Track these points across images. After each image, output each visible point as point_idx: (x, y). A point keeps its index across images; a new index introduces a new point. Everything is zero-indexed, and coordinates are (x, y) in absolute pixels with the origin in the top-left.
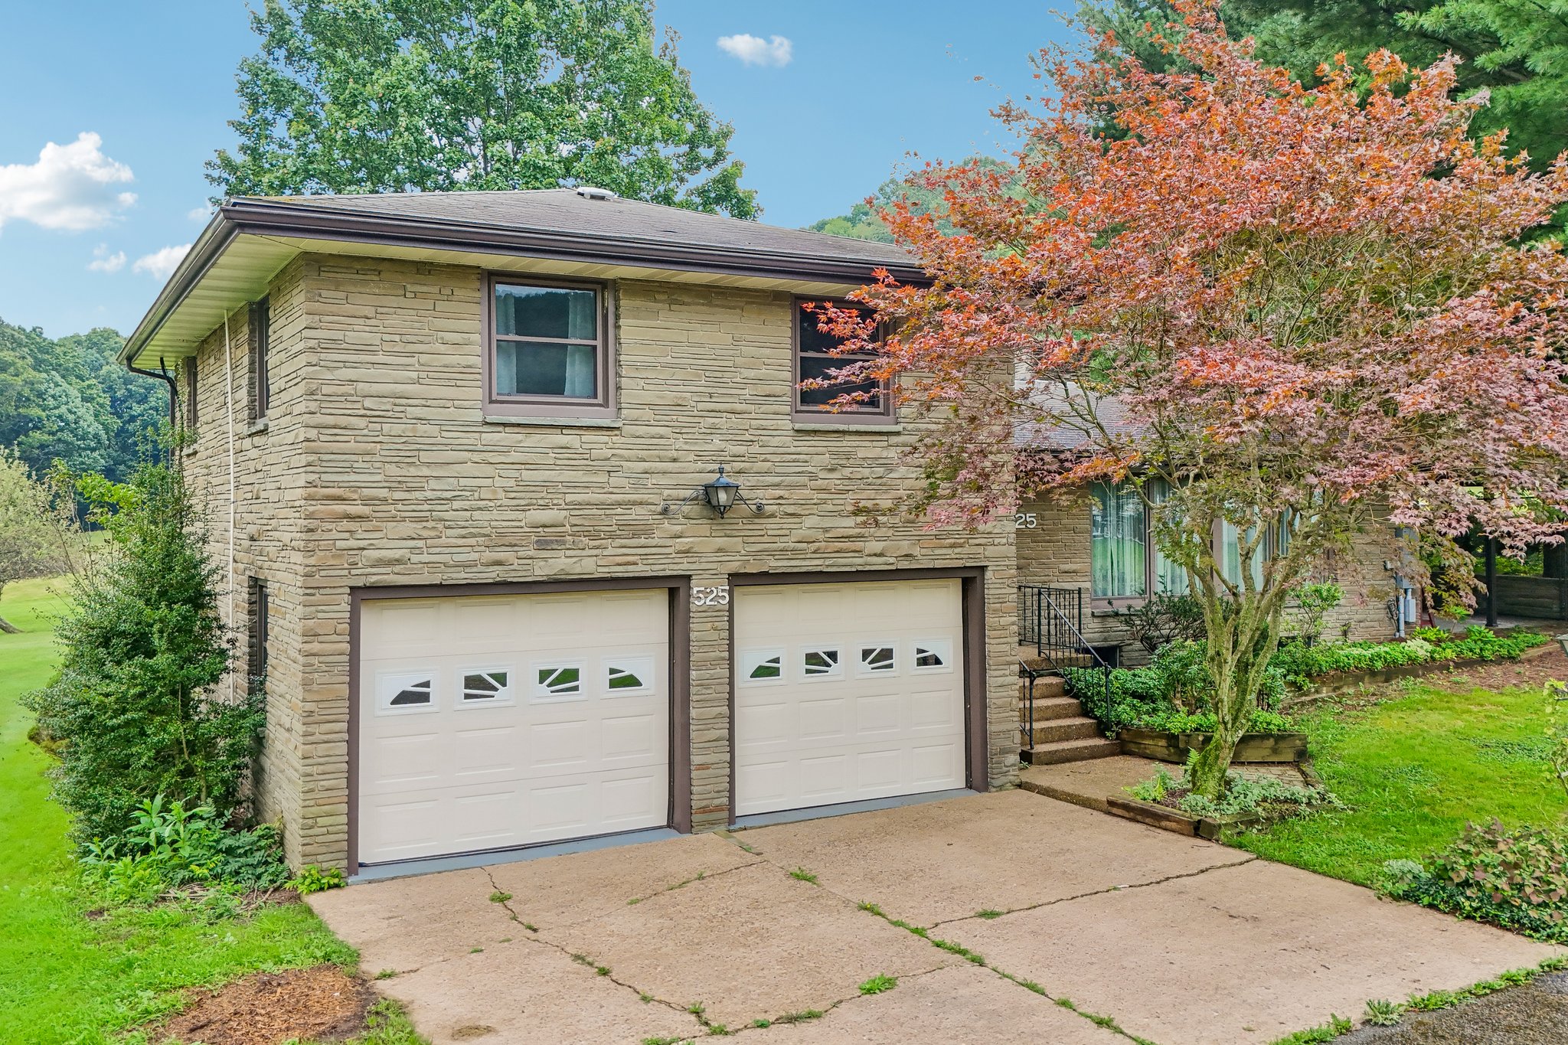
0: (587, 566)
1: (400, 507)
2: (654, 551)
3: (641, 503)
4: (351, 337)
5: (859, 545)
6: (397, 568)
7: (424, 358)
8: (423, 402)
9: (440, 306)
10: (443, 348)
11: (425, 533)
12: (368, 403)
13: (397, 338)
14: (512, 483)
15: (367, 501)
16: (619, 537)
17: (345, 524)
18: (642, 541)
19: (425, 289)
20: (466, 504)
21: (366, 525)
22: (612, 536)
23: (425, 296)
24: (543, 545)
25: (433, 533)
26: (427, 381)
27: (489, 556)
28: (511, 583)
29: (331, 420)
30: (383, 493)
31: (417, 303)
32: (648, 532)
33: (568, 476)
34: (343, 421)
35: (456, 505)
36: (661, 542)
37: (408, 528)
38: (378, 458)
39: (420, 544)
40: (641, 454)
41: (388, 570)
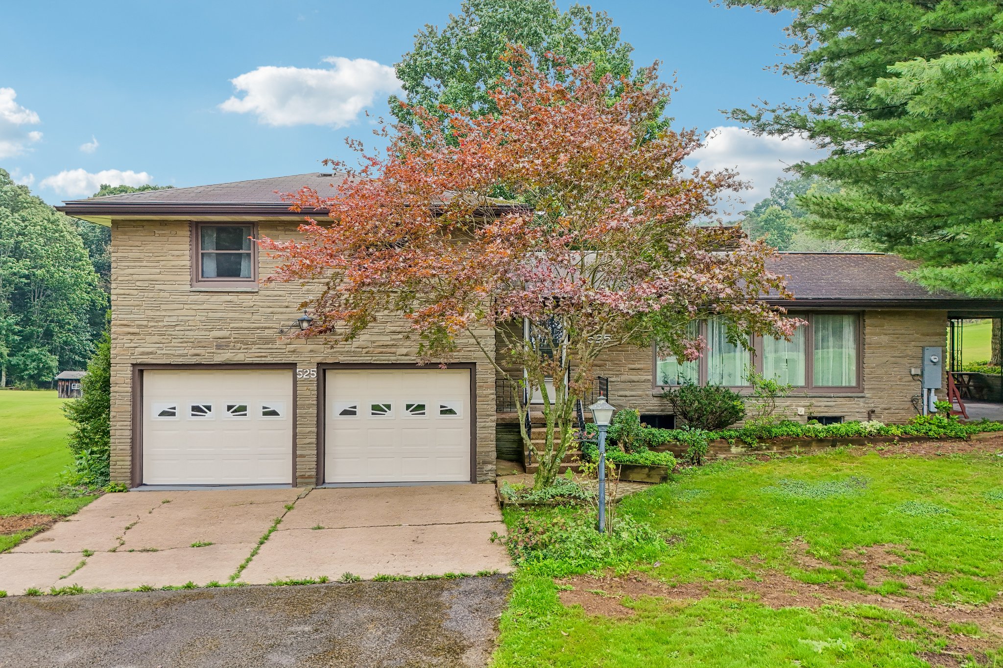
0: (240, 357)
1: (153, 329)
2: (275, 351)
3: (269, 328)
4: (131, 255)
5: (393, 350)
6: (151, 356)
7: (162, 263)
8: (163, 282)
9: (171, 239)
10: (172, 258)
11: (164, 341)
12: (138, 283)
13: (151, 255)
14: (204, 318)
15: (139, 326)
16: (258, 344)
17: (129, 337)
18: (270, 346)
19: (163, 232)
20: (182, 328)
21: (137, 337)
22: (254, 343)
23: (164, 235)
24: (219, 347)
25: (167, 341)
26: (165, 273)
27: (193, 351)
28: (204, 364)
29: (122, 292)
30: (145, 323)
31: (160, 239)
32: (273, 342)
33: (231, 315)
34: (127, 292)
35: (177, 328)
36: (279, 347)
37: (156, 338)
38: (142, 308)
39: (161, 345)
40: (269, 304)
41: (147, 357)
